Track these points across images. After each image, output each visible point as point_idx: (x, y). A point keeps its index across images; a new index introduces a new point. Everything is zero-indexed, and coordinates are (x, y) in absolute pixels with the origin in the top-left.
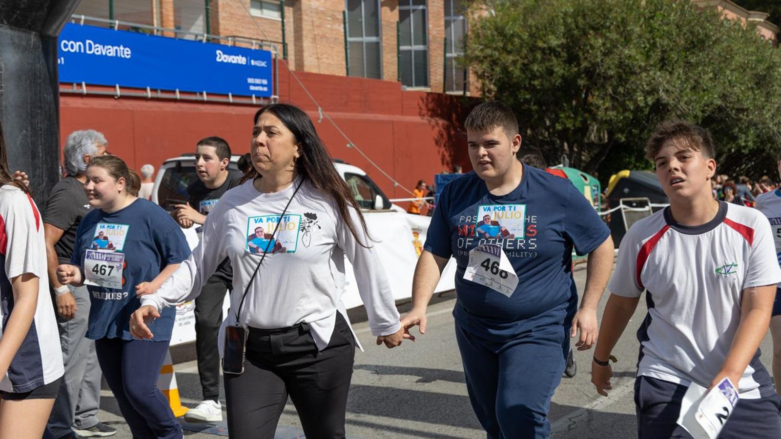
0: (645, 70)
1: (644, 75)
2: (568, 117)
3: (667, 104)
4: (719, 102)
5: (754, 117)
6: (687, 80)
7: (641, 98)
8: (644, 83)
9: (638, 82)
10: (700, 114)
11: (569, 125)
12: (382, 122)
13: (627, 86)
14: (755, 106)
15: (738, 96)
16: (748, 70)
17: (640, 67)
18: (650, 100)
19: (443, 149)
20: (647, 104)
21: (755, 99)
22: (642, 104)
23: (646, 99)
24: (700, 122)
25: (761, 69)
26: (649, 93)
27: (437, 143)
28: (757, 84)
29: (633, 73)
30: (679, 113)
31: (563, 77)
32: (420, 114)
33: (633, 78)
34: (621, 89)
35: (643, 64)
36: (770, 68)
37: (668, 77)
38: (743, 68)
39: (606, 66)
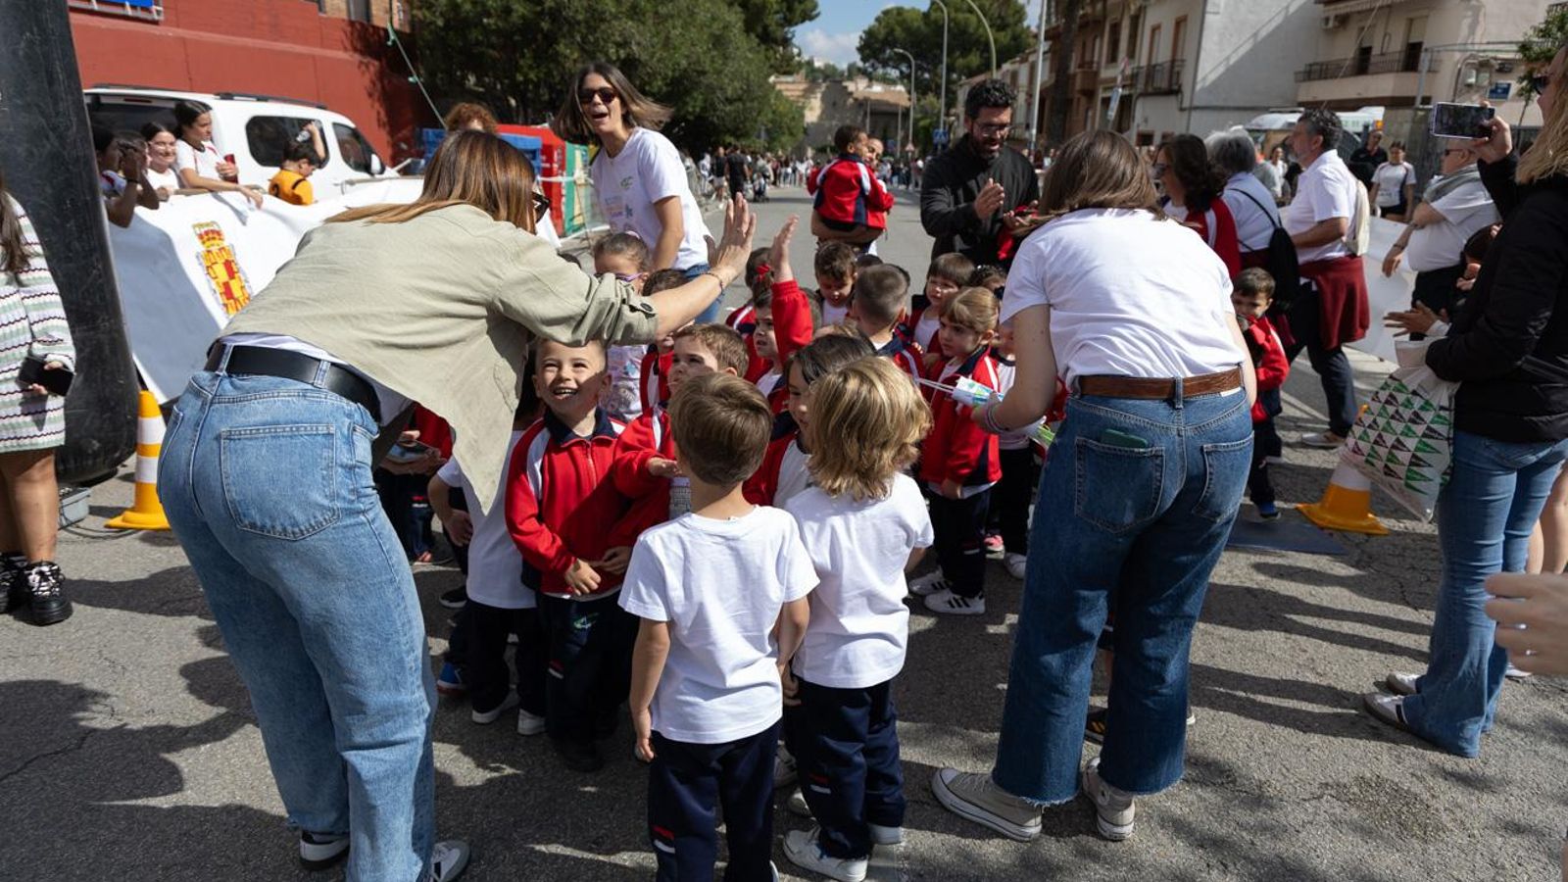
0: (616, 17)
1: (615, 23)
2: (531, 67)
3: (639, 60)
4: (684, 63)
5: (710, 79)
6: (658, 33)
7: (612, 51)
8: (617, 33)
9: (610, 31)
10: (670, 73)
11: (532, 76)
12: (300, 56)
13: (598, 35)
14: (714, 69)
15: (699, 58)
16: (705, 29)
17: (611, 13)
18: (622, 54)
19: (377, 105)
20: (618, 58)
21: (713, 61)
22: (614, 58)
23: (617, 51)
24: (668, 81)
25: (716, 28)
26: (619, 45)
27: (370, 95)
28: (714, 45)
29: (603, 20)
30: (650, 71)
31: (523, 17)
32: (345, 49)
33: (603, 27)
34: (591, 38)
35: (613, 10)
36: (725, 27)
37: (641, 27)
38: (702, 26)
39: (573, 9)
